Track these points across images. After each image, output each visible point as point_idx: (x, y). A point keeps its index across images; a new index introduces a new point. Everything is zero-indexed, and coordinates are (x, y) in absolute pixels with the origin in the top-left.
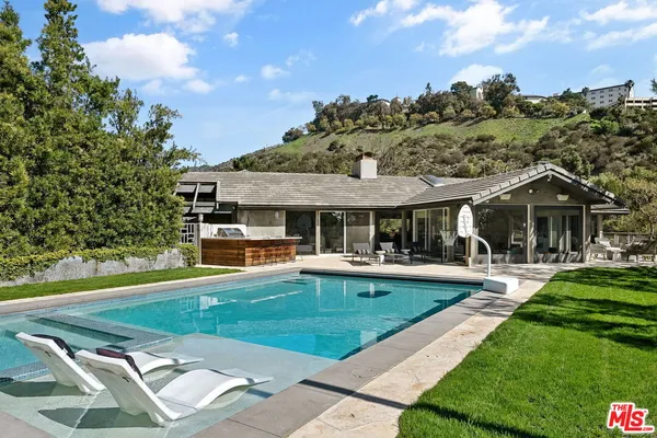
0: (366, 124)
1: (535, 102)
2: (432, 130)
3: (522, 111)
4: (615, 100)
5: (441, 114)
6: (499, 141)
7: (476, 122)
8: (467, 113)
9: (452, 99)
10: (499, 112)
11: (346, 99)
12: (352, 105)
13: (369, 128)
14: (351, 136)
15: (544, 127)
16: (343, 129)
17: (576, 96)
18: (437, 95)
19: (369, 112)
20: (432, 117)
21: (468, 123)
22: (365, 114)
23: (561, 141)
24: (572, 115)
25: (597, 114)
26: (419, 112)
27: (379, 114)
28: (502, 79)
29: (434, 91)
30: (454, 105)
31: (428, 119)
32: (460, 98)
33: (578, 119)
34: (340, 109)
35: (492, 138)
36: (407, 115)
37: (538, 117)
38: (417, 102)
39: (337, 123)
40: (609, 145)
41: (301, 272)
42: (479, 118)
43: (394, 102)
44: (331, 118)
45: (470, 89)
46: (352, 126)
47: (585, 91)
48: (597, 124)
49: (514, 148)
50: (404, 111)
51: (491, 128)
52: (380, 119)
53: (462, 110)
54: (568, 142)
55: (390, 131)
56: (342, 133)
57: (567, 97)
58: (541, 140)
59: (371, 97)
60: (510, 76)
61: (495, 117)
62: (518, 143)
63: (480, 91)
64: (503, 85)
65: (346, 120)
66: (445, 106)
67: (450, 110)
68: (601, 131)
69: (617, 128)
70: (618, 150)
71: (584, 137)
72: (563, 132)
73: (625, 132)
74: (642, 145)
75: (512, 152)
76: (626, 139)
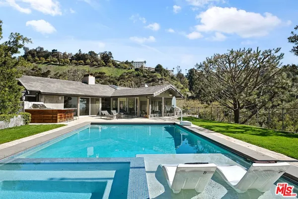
0: (51, 61)
1: (118, 63)
2: (81, 67)
3: (114, 65)
4: (140, 66)
5: (85, 62)
6: (107, 75)
7: (98, 67)
8: (95, 63)
9: (89, 57)
10: (106, 64)
11: (42, 49)
12: (44, 52)
13: (52, 63)
14: (43, 65)
15: (121, 72)
16: (39, 62)
17: (130, 63)
18: (84, 55)
19: (53, 56)
20: (81, 62)
21: (95, 66)
22: (51, 56)
23: (127, 77)
24: (129, 69)
25: (137, 70)
26: (76, 60)
27: (58, 57)
28: (108, 53)
29: (83, 52)
30: (90, 59)
31: (80, 63)
32: (92, 57)
33: (131, 70)
34: (38, 53)
35: (104, 73)
36: (71, 60)
37: (119, 68)
38: (75, 55)
39: (37, 58)
40: (140, 80)
41: (91, 124)
42: (99, 66)
43: (64, 54)
44: (33, 56)
45: (95, 54)
46: (44, 61)
47: (132, 62)
48: (136, 73)
49: (112, 78)
50: (69, 58)
51: (103, 69)
52: (58, 60)
53: (93, 62)
54: (129, 77)
55: (63, 65)
56: (39, 63)
57: (127, 63)
58: (121, 76)
59: (54, 50)
60: (110, 52)
61: (105, 66)
62: (113, 76)
63: (99, 56)
64: (108, 55)
65: (41, 58)
66: (87, 59)
67: (88, 61)
68: (138, 75)
69: (142, 75)
70: (143, 82)
71: (133, 76)
72: (127, 74)
73: (144, 76)
74: (149, 81)
75: (112, 79)
76: (145, 78)
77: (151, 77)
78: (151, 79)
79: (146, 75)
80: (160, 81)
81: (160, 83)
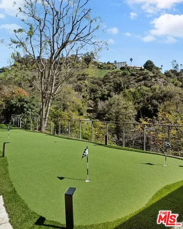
6: (90, 76)
7: (81, 69)
9: (71, 60)
15: (104, 73)
18: (66, 58)
23: (112, 77)
24: (113, 69)
25: (122, 68)
28: (89, 54)
33: (116, 70)
35: (87, 75)
37: (102, 69)
40: (129, 79)
47: (115, 62)
48: (122, 72)
49: (96, 79)
54: (114, 77)
57: (109, 63)
58: (105, 76)
61: (87, 68)
62: (97, 77)
63: (81, 58)
64: (90, 56)
68: (124, 74)
69: (129, 74)
70: (132, 81)
71: (119, 76)
72: (112, 74)
73: (132, 75)
74: (139, 79)
75: (95, 81)
76: (134, 77)
77: (141, 75)
78: (141, 77)
79: (135, 73)
80: (153, 79)
81: (153, 81)
